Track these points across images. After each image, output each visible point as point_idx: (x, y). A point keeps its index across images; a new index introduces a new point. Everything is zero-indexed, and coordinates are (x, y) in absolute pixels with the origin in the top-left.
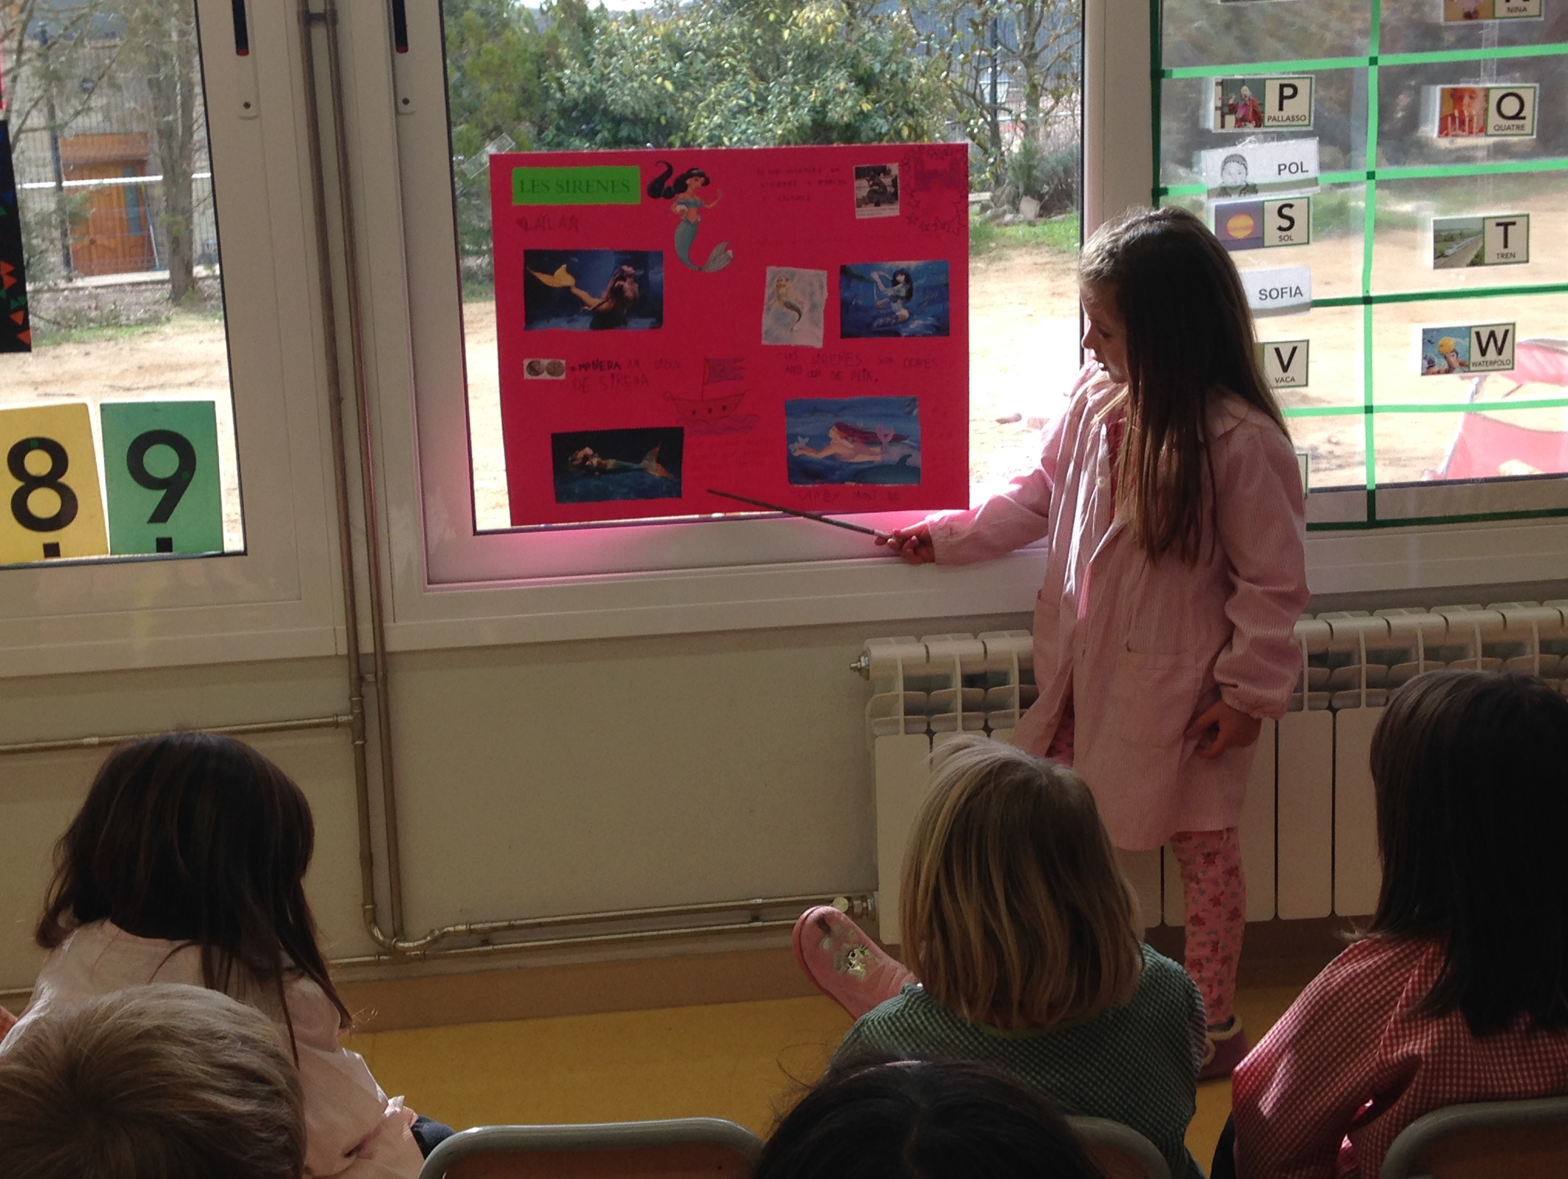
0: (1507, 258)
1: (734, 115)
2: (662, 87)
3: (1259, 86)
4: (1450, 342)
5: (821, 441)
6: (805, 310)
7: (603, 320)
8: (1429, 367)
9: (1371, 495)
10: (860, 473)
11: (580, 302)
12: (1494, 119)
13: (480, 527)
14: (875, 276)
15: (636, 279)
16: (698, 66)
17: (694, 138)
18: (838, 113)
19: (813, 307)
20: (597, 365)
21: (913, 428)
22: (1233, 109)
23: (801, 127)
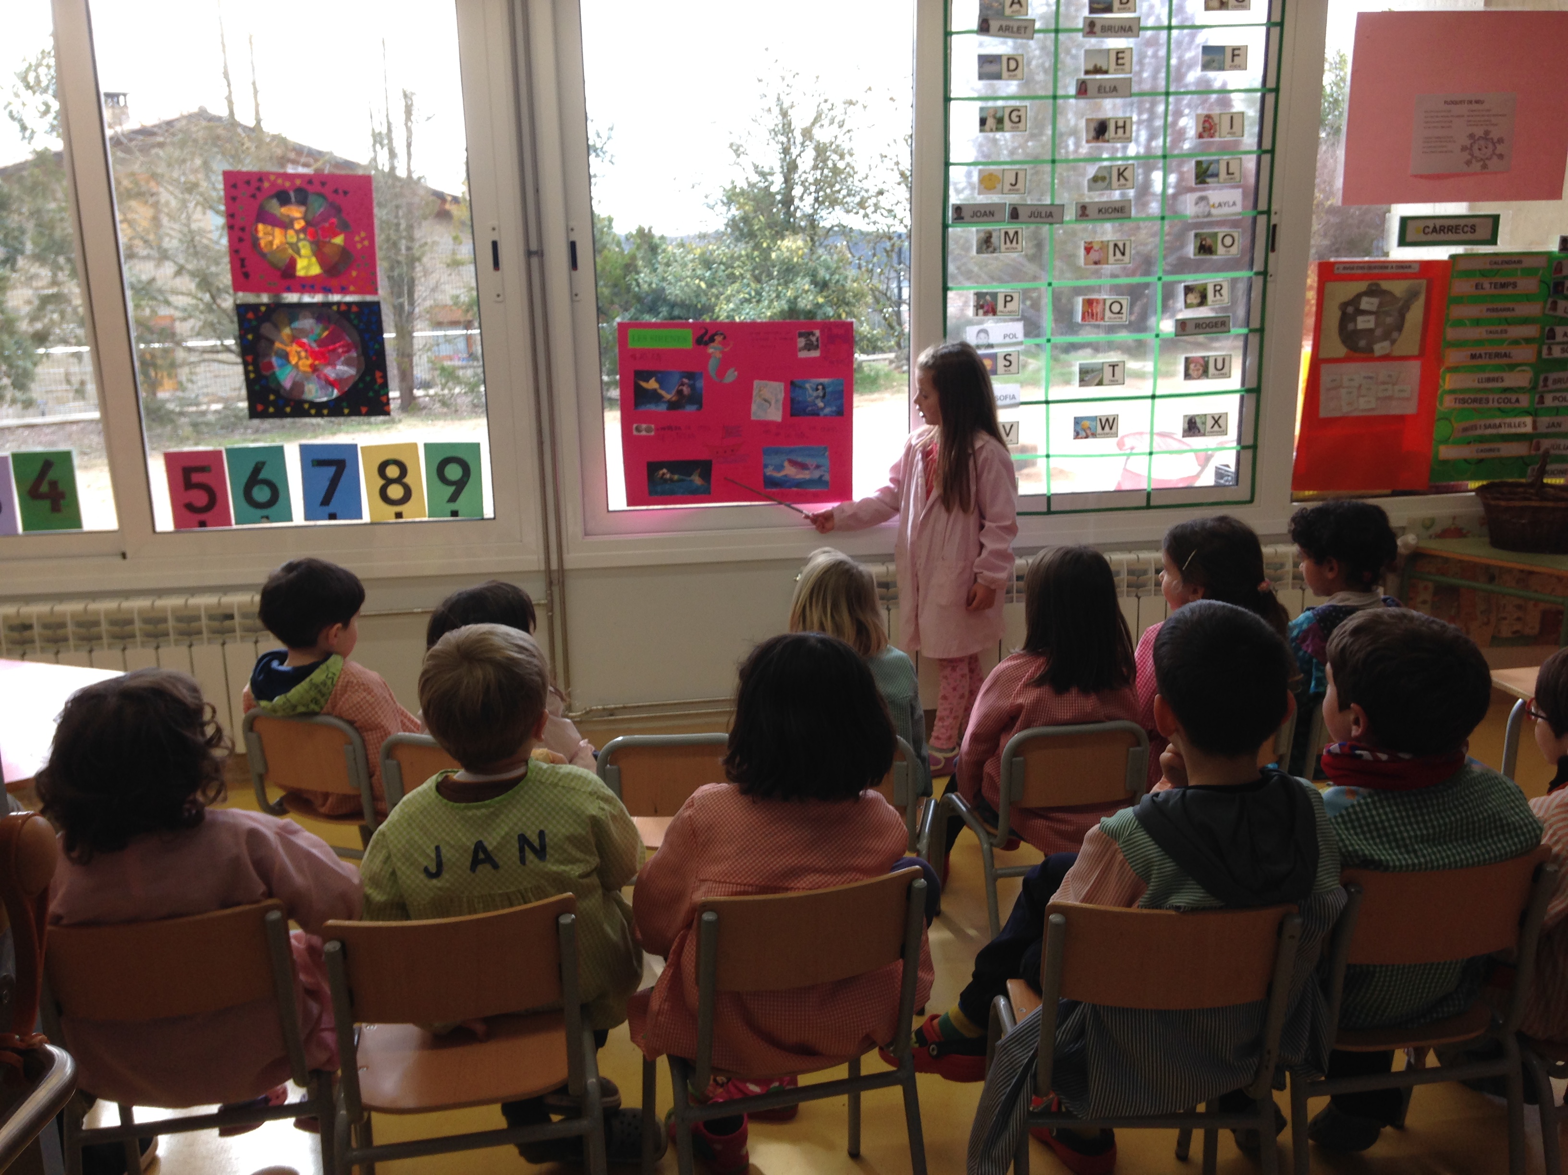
0: (1114, 382)
1: (742, 304)
2: (699, 286)
3: (994, 295)
4: (1087, 423)
5: (780, 468)
6: (773, 402)
7: (673, 406)
8: (1077, 436)
9: (1049, 499)
10: (799, 484)
11: (661, 397)
12: (1108, 313)
13: (611, 508)
14: (808, 386)
15: (689, 386)
16: (720, 273)
17: (718, 317)
18: (805, 303)
19: (777, 401)
20: (670, 428)
21: (825, 462)
22: (982, 307)
23: (782, 312)
